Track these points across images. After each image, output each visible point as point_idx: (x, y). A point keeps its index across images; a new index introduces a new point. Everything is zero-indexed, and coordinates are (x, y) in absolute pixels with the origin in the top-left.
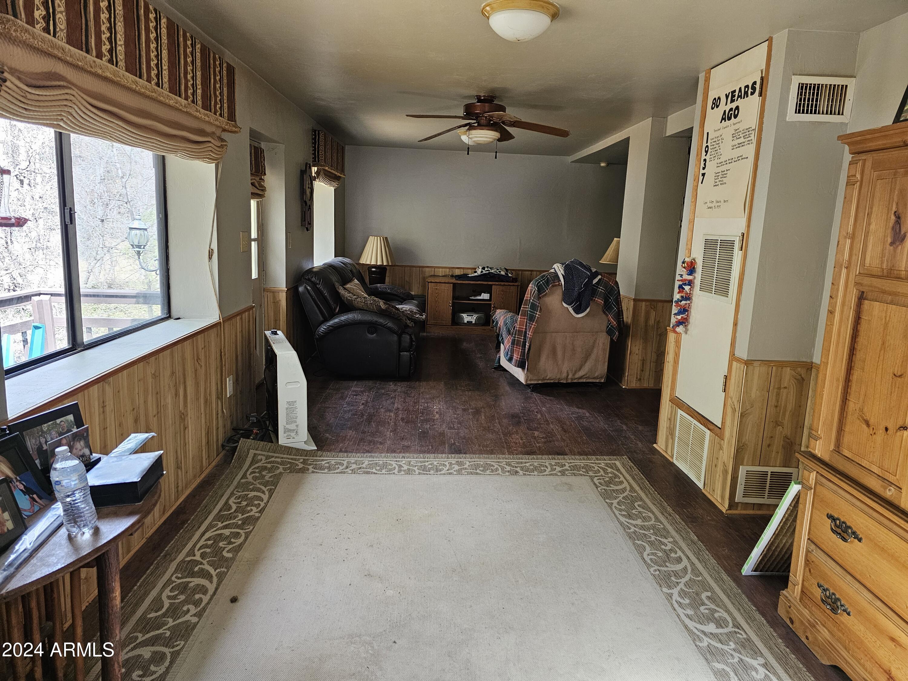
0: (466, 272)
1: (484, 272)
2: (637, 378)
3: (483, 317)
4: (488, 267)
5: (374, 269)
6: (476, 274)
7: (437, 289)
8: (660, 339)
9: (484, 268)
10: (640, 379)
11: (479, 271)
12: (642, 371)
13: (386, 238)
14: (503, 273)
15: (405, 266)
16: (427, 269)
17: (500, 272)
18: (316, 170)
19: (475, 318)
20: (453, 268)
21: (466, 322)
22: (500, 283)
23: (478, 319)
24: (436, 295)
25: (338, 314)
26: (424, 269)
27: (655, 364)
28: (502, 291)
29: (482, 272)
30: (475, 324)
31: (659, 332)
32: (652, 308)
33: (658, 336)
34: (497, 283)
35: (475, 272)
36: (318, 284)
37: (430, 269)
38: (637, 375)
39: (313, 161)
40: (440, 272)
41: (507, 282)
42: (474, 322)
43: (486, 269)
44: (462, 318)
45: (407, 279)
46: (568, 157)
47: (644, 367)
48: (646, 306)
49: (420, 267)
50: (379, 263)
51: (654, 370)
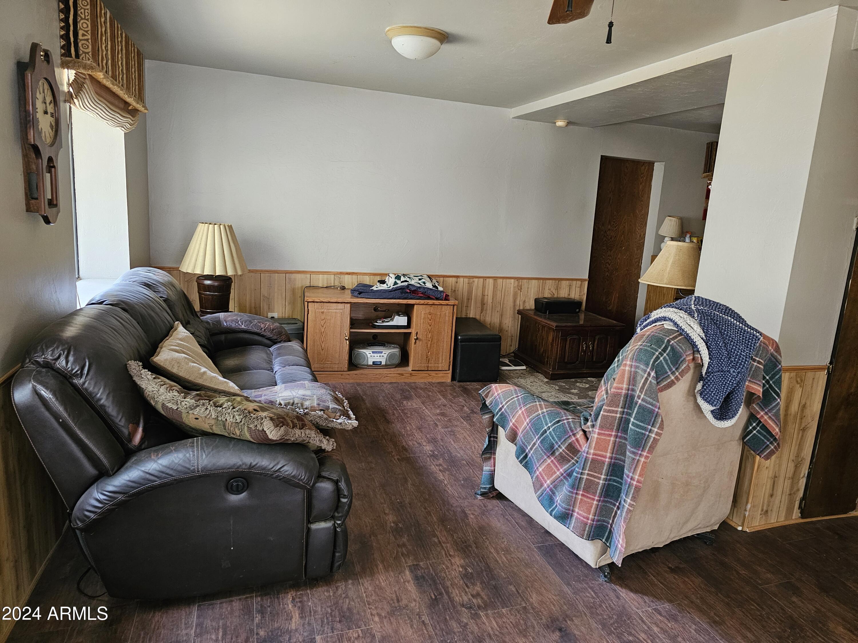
0: (367, 280)
1: (400, 284)
2: (762, 510)
3: (398, 354)
4: (404, 275)
5: (208, 282)
6: (384, 287)
7: (323, 312)
8: (802, 436)
9: (398, 277)
10: (767, 511)
11: (390, 281)
12: (772, 496)
13: (230, 227)
14: (429, 285)
15: (261, 272)
16: (298, 276)
17: (424, 283)
18: (72, 78)
19: (385, 356)
20: (341, 273)
21: (371, 363)
22: (426, 301)
23: (391, 357)
24: (322, 323)
25: (139, 449)
26: (293, 276)
27: (790, 481)
28: (430, 314)
29: (395, 283)
30: (386, 365)
31: (803, 425)
32: (797, 382)
33: (801, 432)
34: (422, 302)
35: (383, 282)
36: (76, 375)
37: (303, 276)
38: (763, 506)
39: (62, 55)
40: (320, 281)
41: (437, 299)
42: (383, 363)
43: (403, 279)
44: (365, 357)
45: (264, 292)
46: (509, 110)
47: (775, 491)
48: (790, 378)
49: (286, 272)
50: (219, 272)
51: (788, 492)
